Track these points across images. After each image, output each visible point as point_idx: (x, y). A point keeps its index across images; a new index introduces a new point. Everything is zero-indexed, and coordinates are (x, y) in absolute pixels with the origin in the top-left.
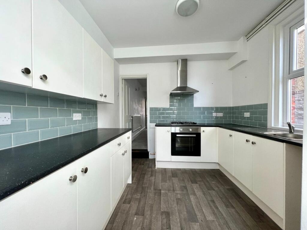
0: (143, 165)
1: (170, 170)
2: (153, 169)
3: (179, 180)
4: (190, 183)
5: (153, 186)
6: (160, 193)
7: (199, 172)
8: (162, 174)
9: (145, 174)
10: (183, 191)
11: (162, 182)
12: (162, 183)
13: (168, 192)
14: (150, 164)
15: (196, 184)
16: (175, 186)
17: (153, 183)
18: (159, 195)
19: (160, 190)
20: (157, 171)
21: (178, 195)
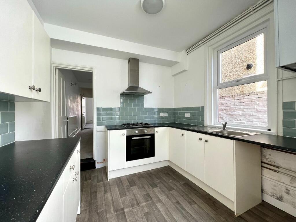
0: (90, 179)
1: (126, 178)
2: (106, 182)
3: (138, 188)
4: (151, 188)
5: (112, 207)
6: (124, 213)
7: (155, 173)
8: (118, 186)
9: (96, 192)
10: (147, 201)
11: (121, 197)
12: (122, 199)
13: (132, 208)
14: (100, 176)
15: (157, 188)
16: (137, 197)
17: (111, 202)
18: (123, 217)
19: (123, 209)
20: (111, 183)
21: (145, 208)
